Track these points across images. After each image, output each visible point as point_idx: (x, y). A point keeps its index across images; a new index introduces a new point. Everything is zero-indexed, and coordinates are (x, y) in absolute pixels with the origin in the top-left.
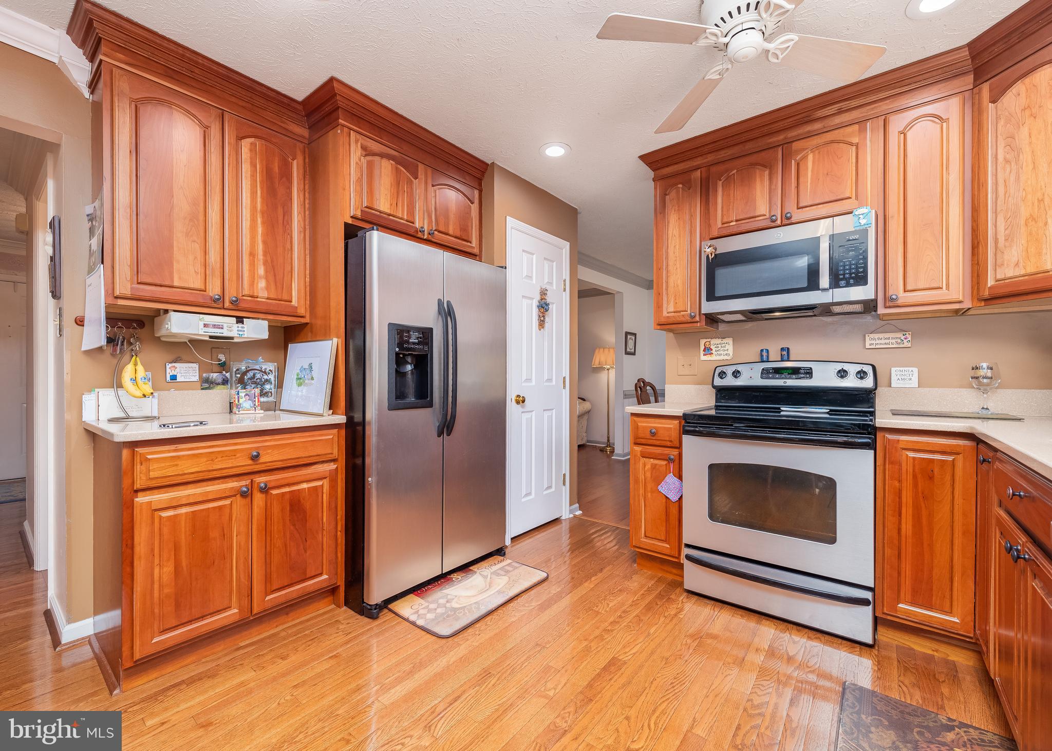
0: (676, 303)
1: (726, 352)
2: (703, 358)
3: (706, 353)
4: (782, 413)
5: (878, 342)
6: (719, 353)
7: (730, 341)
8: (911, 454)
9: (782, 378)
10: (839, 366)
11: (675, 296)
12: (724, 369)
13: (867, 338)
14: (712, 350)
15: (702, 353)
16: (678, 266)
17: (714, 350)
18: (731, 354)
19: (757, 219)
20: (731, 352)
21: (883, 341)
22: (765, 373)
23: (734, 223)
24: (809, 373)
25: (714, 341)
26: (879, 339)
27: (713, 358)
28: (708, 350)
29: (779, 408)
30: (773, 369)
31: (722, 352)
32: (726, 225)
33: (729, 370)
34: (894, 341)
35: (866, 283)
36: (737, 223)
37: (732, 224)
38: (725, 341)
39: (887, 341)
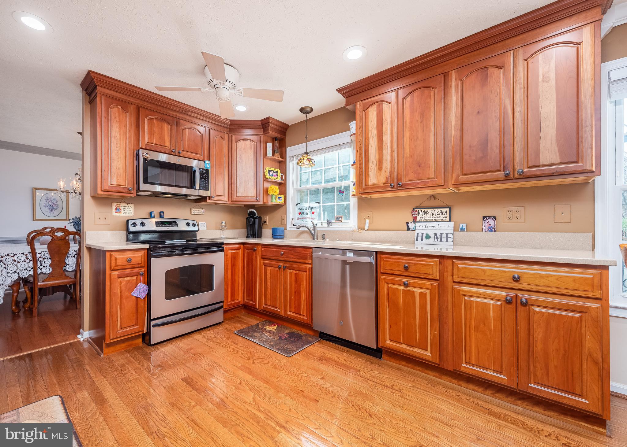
0: (118, 180)
1: (130, 212)
2: (114, 214)
3: (117, 211)
4: (166, 243)
5: (195, 212)
6: (125, 211)
7: (132, 205)
8: (231, 252)
9: (166, 227)
10: (187, 221)
11: (117, 175)
12: (135, 221)
13: (192, 210)
14: (121, 210)
15: (114, 211)
16: (119, 157)
17: (122, 210)
18: (133, 213)
19: (165, 147)
20: (132, 211)
21: (197, 212)
22: (158, 224)
23: (153, 145)
24: (176, 224)
25: (122, 205)
26: (196, 211)
27: (122, 214)
28: (118, 210)
29: (165, 241)
30: (161, 222)
31: (128, 212)
32: (149, 144)
33: (138, 222)
34: (200, 212)
35: (208, 190)
36: (155, 145)
37: (152, 144)
38: (129, 205)
39: (198, 212)
